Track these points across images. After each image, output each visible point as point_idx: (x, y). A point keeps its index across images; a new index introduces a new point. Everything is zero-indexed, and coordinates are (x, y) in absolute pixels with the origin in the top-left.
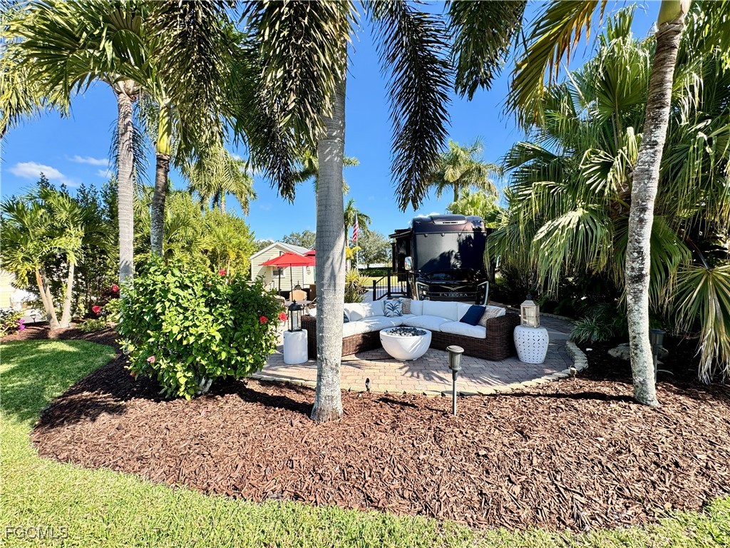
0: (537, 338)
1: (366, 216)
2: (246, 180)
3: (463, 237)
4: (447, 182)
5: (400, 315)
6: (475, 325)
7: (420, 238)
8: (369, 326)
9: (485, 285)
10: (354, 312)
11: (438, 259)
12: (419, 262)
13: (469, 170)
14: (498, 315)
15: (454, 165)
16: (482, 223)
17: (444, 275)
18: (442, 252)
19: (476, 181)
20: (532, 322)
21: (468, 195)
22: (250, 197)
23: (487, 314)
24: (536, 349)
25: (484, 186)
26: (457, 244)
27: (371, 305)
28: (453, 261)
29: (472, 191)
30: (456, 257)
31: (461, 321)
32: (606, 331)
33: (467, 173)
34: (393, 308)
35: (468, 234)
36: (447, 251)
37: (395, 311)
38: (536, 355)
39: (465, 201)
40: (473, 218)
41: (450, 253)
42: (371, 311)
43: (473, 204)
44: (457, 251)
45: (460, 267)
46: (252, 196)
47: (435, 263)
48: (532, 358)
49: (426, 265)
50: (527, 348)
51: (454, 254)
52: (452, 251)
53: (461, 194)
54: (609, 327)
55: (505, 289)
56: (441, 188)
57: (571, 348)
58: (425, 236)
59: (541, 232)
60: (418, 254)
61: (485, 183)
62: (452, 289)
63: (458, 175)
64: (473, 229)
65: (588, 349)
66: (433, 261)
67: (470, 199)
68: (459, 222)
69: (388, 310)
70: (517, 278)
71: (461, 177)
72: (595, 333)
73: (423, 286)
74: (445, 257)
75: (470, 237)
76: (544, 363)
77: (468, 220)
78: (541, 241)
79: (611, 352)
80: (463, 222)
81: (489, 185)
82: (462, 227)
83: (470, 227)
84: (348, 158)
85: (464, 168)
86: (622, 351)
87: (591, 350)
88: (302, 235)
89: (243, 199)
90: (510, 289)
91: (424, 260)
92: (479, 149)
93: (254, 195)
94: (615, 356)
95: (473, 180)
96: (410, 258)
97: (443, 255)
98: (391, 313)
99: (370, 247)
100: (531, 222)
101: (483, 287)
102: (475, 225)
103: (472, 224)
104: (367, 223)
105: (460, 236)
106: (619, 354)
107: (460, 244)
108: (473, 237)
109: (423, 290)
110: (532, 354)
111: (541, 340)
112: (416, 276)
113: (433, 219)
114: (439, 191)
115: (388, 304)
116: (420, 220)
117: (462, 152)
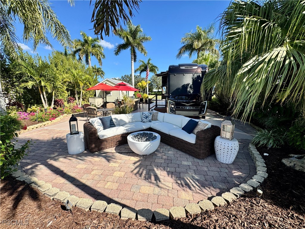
0: (230, 148)
1: (156, 67)
2: (100, 48)
3: (196, 76)
4: (194, 49)
5: (150, 121)
6: (190, 133)
7: (172, 76)
8: (126, 130)
9: (205, 103)
10: (121, 120)
11: (181, 88)
12: (170, 89)
13: (206, 42)
14: (206, 128)
15: (198, 40)
16: (207, 68)
17: (185, 97)
18: (183, 84)
19: (209, 49)
20: (228, 135)
21: (203, 55)
22: (102, 57)
23: (199, 126)
24: (229, 155)
25: (213, 52)
26: (192, 80)
27: (133, 115)
28: (188, 89)
29: (206, 53)
30: (191, 87)
31: (183, 129)
32: (279, 141)
33: (205, 44)
34: (147, 117)
35: (198, 74)
36: (186, 83)
37: (148, 119)
38: (228, 158)
39: (201, 58)
40: (202, 65)
41: (188, 85)
42: (132, 119)
43: (205, 60)
44: (191, 83)
45: (193, 93)
46: (103, 56)
47: (179, 90)
48: (225, 160)
49: (174, 91)
50: (222, 154)
51: (190, 85)
52: (189, 84)
53: (200, 55)
54: (281, 138)
55: (217, 103)
56: (191, 53)
57: (253, 152)
58: (175, 75)
59: (247, 66)
60: (170, 85)
61: (213, 50)
62: (187, 105)
63: (200, 45)
64: (202, 72)
65: (265, 154)
66: (178, 89)
67: (204, 57)
68: (194, 68)
69: (144, 119)
70: (224, 99)
71: (202, 46)
72: (271, 141)
73: (172, 103)
74: (185, 87)
75: (199, 76)
76: (233, 163)
77: (199, 67)
78: (244, 75)
79: (284, 161)
80: (196, 67)
81: (215, 51)
82: (195, 70)
83: (200, 70)
84: (146, 37)
85: (203, 41)
86: (295, 163)
87: (267, 155)
88: (129, 76)
89: (98, 58)
90: (219, 104)
91: (173, 88)
92: (212, 31)
93: (104, 56)
94: (288, 165)
95: (207, 48)
96: (165, 87)
97: (184, 86)
98: (145, 120)
99: (159, 82)
100: (237, 57)
101: (204, 104)
102: (203, 69)
103: (201, 69)
104: (156, 70)
105: (193, 75)
106: (292, 164)
107: (193, 80)
108: (201, 76)
109: (172, 104)
110: (225, 158)
111: (233, 149)
112: (169, 97)
113: (180, 65)
114: (190, 54)
115: (144, 114)
116: (173, 66)
117: (203, 32)
